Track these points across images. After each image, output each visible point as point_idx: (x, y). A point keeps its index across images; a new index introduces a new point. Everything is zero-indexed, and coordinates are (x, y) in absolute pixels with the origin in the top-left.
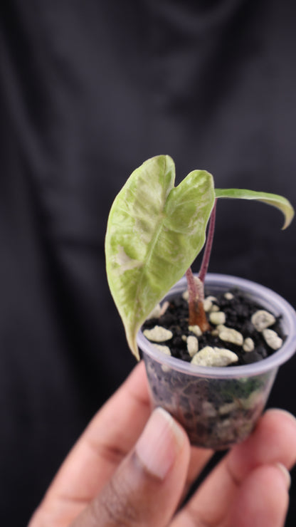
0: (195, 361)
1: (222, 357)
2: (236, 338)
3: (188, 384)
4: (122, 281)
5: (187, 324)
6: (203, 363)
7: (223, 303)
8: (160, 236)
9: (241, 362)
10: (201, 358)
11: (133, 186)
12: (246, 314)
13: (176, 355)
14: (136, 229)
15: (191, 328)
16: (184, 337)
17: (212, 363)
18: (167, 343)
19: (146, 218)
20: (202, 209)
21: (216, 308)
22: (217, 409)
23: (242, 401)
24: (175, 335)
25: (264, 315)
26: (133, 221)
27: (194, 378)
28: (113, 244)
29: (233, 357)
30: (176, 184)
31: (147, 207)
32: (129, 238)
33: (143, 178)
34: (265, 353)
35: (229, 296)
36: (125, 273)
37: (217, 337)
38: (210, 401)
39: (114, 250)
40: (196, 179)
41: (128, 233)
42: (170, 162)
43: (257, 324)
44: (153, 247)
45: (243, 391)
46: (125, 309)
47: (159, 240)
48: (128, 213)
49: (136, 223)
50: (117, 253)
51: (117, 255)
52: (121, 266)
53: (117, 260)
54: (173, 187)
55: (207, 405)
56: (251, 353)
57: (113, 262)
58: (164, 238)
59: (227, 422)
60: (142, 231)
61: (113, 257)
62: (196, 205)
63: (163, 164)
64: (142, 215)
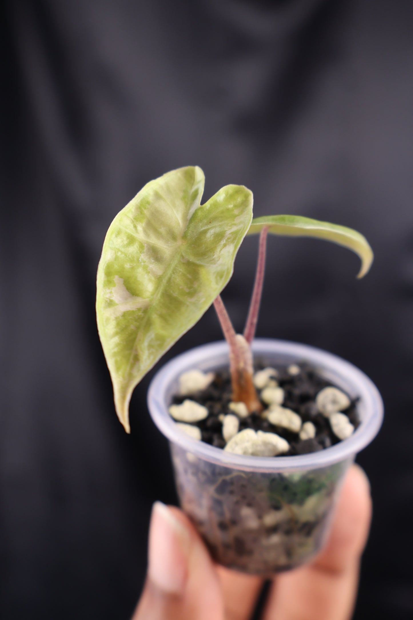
0: (228, 448)
1: (266, 444)
2: (290, 421)
3: (220, 480)
4: (118, 324)
5: (229, 401)
6: (239, 450)
7: (285, 377)
8: (175, 269)
9: (292, 453)
10: (236, 444)
11: (144, 203)
12: (311, 392)
13: (207, 439)
14: (143, 257)
15: (233, 406)
16: (222, 417)
17: (250, 451)
18: (200, 424)
19: (159, 244)
20: (232, 233)
21: (273, 384)
22: (260, 517)
23: (295, 509)
24: (212, 415)
25: (334, 395)
26: (141, 246)
27: (227, 471)
28: (108, 273)
29: (283, 445)
30: (203, 202)
31: (163, 230)
32: (133, 268)
33: (161, 193)
35: (294, 370)
36: (125, 315)
37: (266, 420)
38: (250, 505)
39: (109, 283)
40: (230, 197)
41: (132, 261)
42: (199, 173)
43: (324, 406)
44: (165, 281)
45: (295, 494)
46: (116, 362)
47: (174, 273)
48: (135, 235)
49: (145, 249)
50: (114, 286)
51: (113, 289)
52: (117, 304)
53: (113, 296)
54: (199, 205)
55: (246, 512)
56: (309, 442)
57: (107, 298)
58: (180, 271)
59: (275, 539)
60: (153, 261)
61: (108, 291)
62: (226, 229)
63: (190, 178)
64: (154, 241)
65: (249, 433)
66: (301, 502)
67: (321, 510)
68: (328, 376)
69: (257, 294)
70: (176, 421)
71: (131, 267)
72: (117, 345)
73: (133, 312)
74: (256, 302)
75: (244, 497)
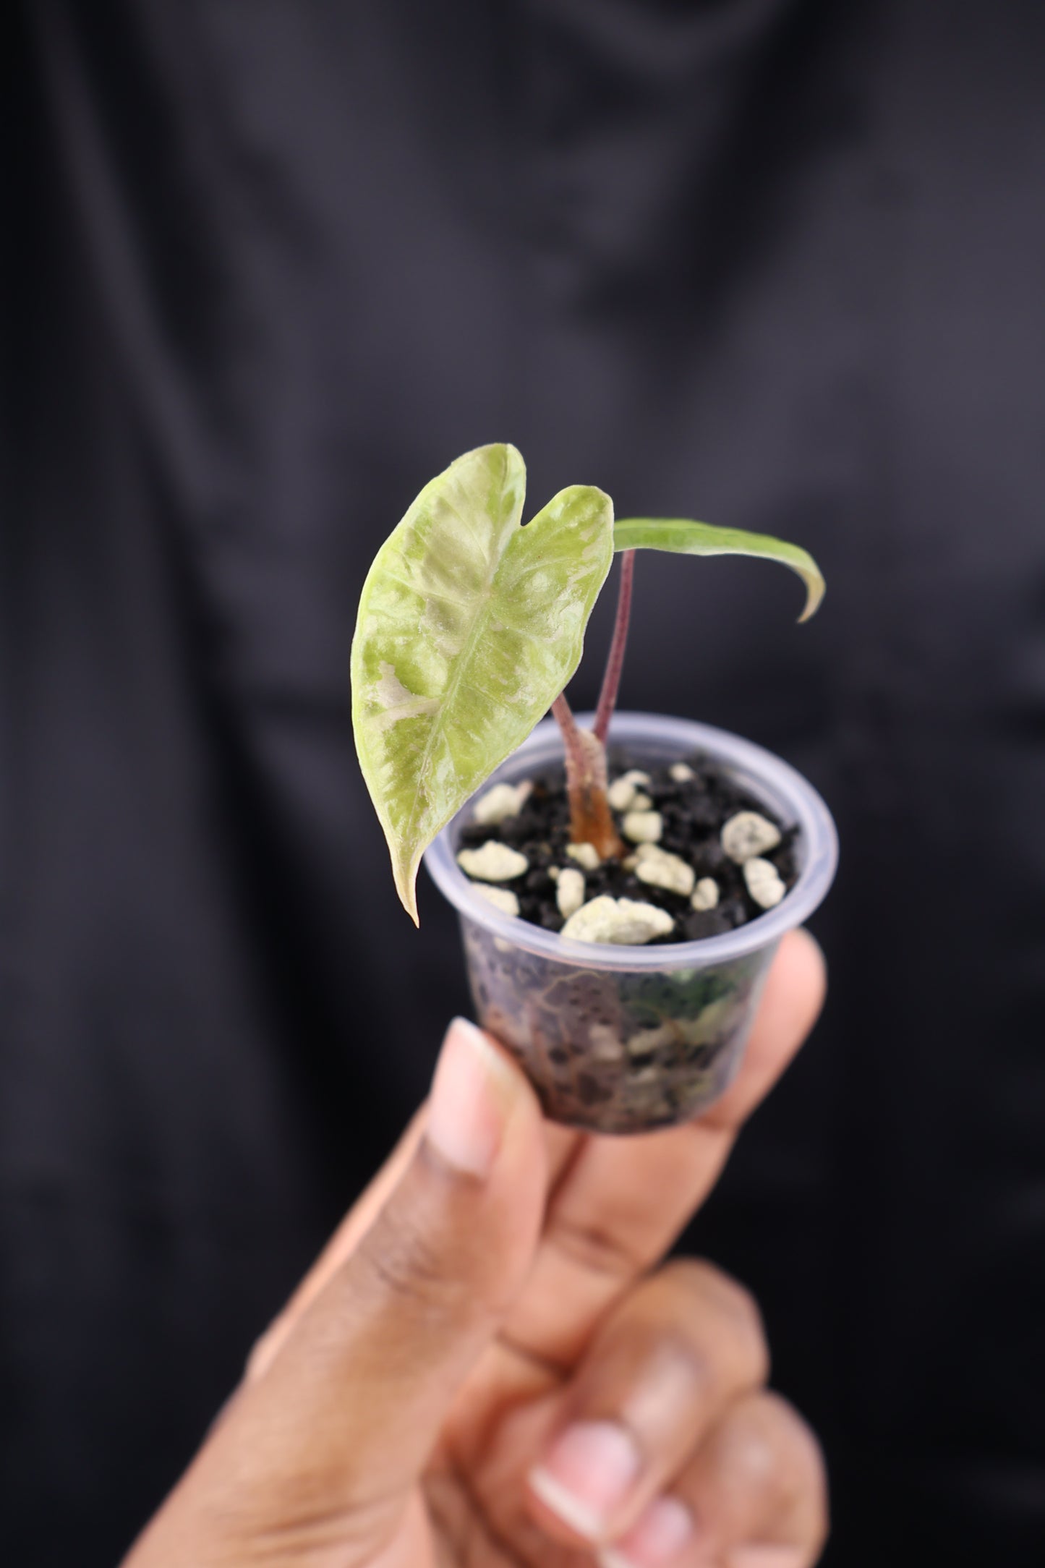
0: (569, 930)
1: (634, 923)
2: (676, 877)
3: (555, 981)
4: (388, 743)
5: (567, 839)
6: (588, 935)
7: (662, 789)
8: (480, 642)
9: (677, 937)
10: (584, 923)
11: (424, 522)
12: (712, 819)
13: (530, 915)
14: (425, 622)
15: (573, 850)
16: (553, 872)
17: (608, 934)
18: (514, 884)
19: (451, 597)
20: (579, 581)
21: (643, 802)
22: (624, 1040)
23: (683, 1025)
24: (535, 866)
25: (753, 826)
26: (421, 603)
27: (566, 969)
28: (369, 658)
29: (662, 921)
30: (526, 520)
31: (455, 571)
32: (408, 645)
33: (450, 501)
34: (740, 914)
35: (682, 773)
36: (397, 726)
37: (632, 873)
38: (605, 1022)
39: (371, 673)
40: (573, 508)
41: (405, 632)
42: (515, 459)
43: (734, 846)
44: (464, 667)
45: (683, 1002)
46: (391, 810)
47: (479, 651)
48: (408, 584)
49: (427, 607)
50: (380, 679)
51: (378, 685)
52: (386, 710)
53: (378, 696)
54: (519, 526)
55: (599, 1033)
56: (709, 913)
57: (368, 700)
58: (490, 647)
59: (648, 1074)
60: (441, 628)
61: (369, 688)
62: (568, 574)
63: (499, 466)
64: (441, 591)
65: (604, 903)
66: (694, 1015)
67: (729, 1023)
68: (743, 781)
69: (617, 657)
70: (471, 878)
71: (405, 643)
72: (391, 779)
73: (411, 719)
74: (614, 670)
75: (596, 1010)
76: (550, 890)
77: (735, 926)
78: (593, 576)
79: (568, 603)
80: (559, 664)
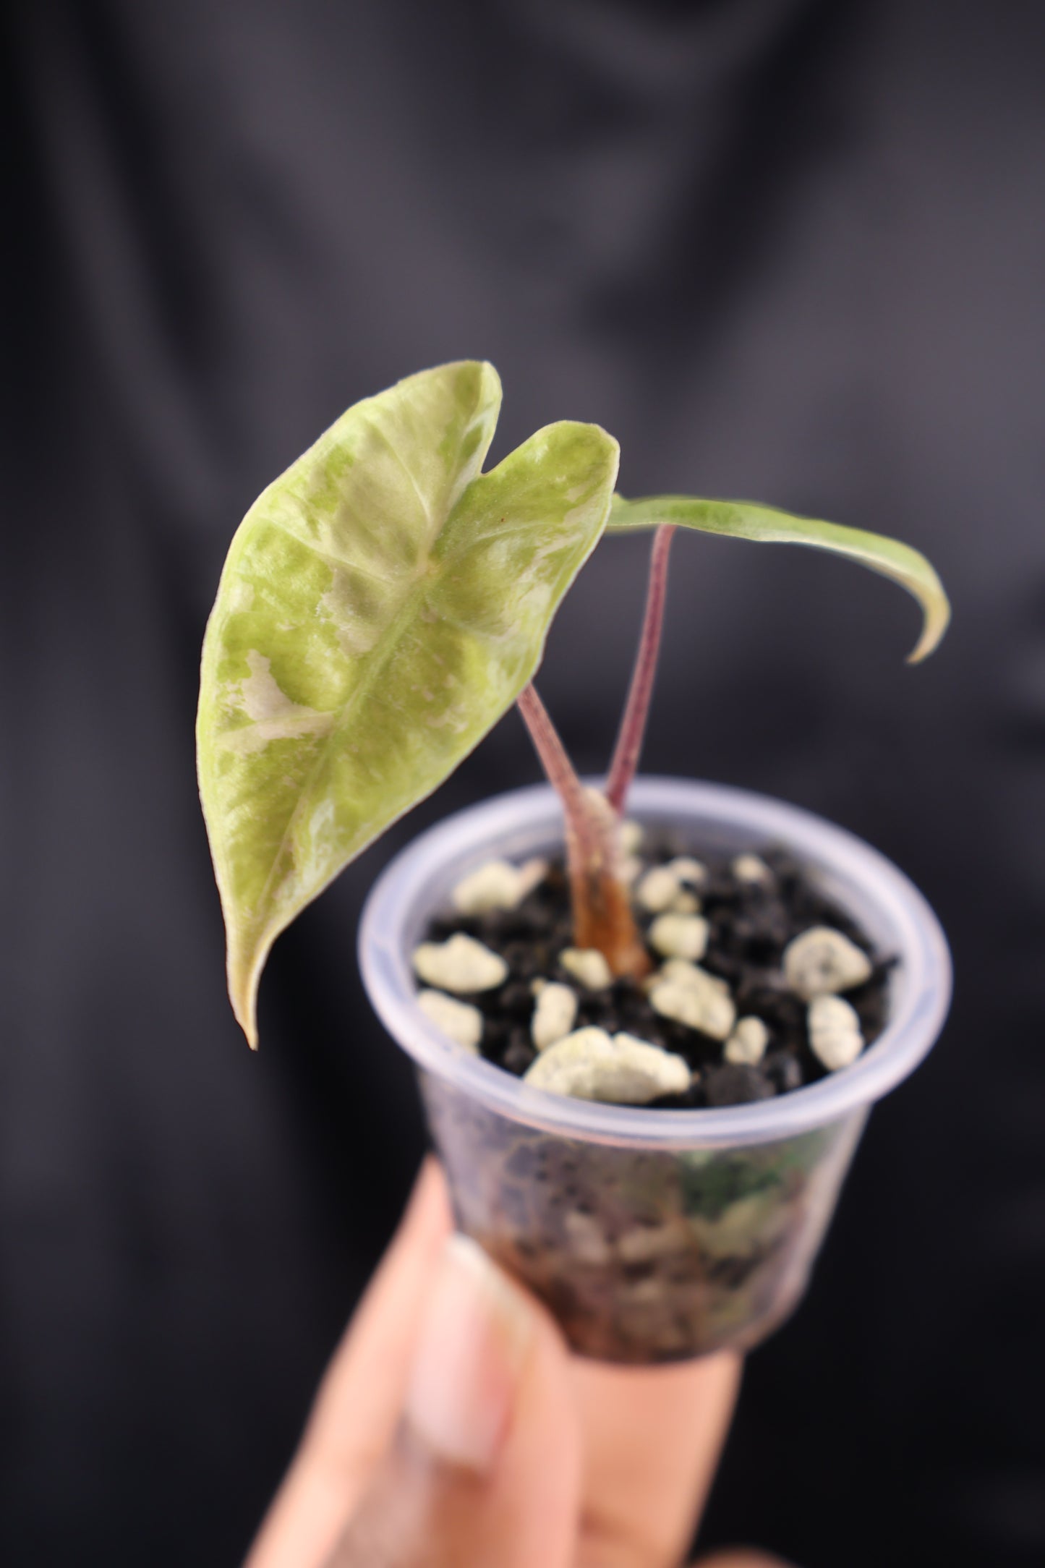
0: (536, 1074)
2: (706, 1012)
3: (516, 1144)
4: (253, 771)
5: (565, 944)
7: (722, 889)
8: (403, 638)
10: (558, 1065)
11: (343, 460)
12: (778, 934)
13: (492, 1047)
14: (327, 602)
15: (571, 959)
16: (540, 987)
19: (372, 569)
20: (551, 557)
21: (688, 903)
22: (612, 1238)
23: (700, 1227)
24: (518, 978)
25: (830, 950)
26: (325, 572)
28: (233, 644)
29: (675, 1074)
30: (489, 464)
31: (382, 533)
32: (296, 631)
33: (388, 434)
34: (792, 1072)
35: (750, 870)
36: (271, 748)
37: (647, 999)
38: (586, 1208)
39: (232, 667)
40: (560, 453)
41: (295, 611)
42: (490, 380)
43: (801, 976)
44: (375, 669)
46: (238, 870)
47: (400, 649)
48: (311, 544)
49: (334, 582)
50: (248, 675)
51: (245, 683)
52: (252, 722)
53: (244, 700)
54: (479, 474)
55: (576, 1222)
56: (742, 1071)
57: (227, 706)
58: (416, 645)
59: (649, 1291)
60: (351, 613)
61: (231, 687)
62: (538, 543)
63: (467, 393)
64: (358, 560)
65: (594, 1040)
66: (714, 1214)
67: (770, 1229)
68: (834, 890)
70: (422, 984)
71: (292, 628)
72: (245, 824)
73: (292, 741)
74: (638, 709)
75: (572, 1190)
76: (525, 1010)
77: (781, 1089)
78: (571, 549)
79: (531, 588)
80: (504, 674)
